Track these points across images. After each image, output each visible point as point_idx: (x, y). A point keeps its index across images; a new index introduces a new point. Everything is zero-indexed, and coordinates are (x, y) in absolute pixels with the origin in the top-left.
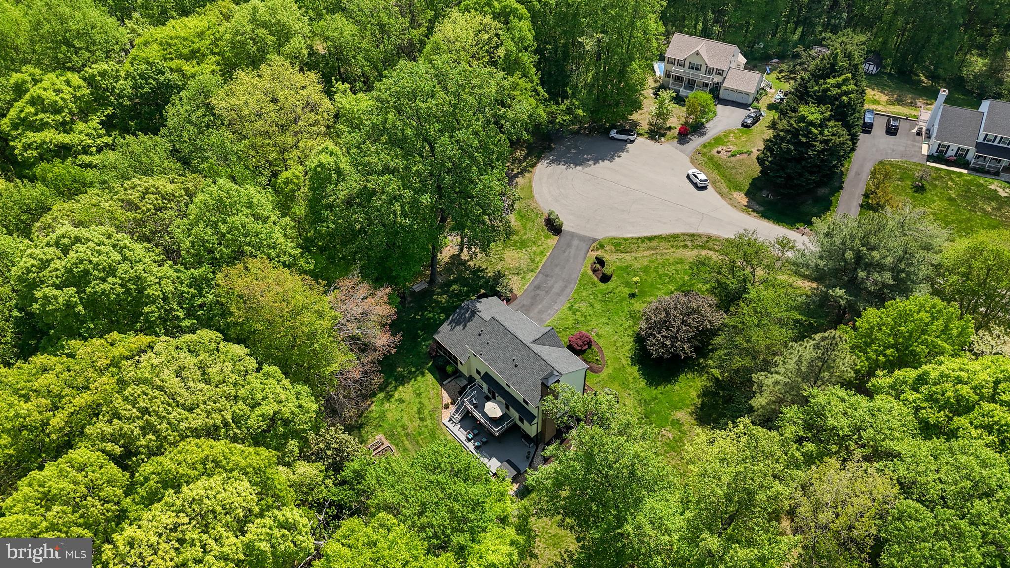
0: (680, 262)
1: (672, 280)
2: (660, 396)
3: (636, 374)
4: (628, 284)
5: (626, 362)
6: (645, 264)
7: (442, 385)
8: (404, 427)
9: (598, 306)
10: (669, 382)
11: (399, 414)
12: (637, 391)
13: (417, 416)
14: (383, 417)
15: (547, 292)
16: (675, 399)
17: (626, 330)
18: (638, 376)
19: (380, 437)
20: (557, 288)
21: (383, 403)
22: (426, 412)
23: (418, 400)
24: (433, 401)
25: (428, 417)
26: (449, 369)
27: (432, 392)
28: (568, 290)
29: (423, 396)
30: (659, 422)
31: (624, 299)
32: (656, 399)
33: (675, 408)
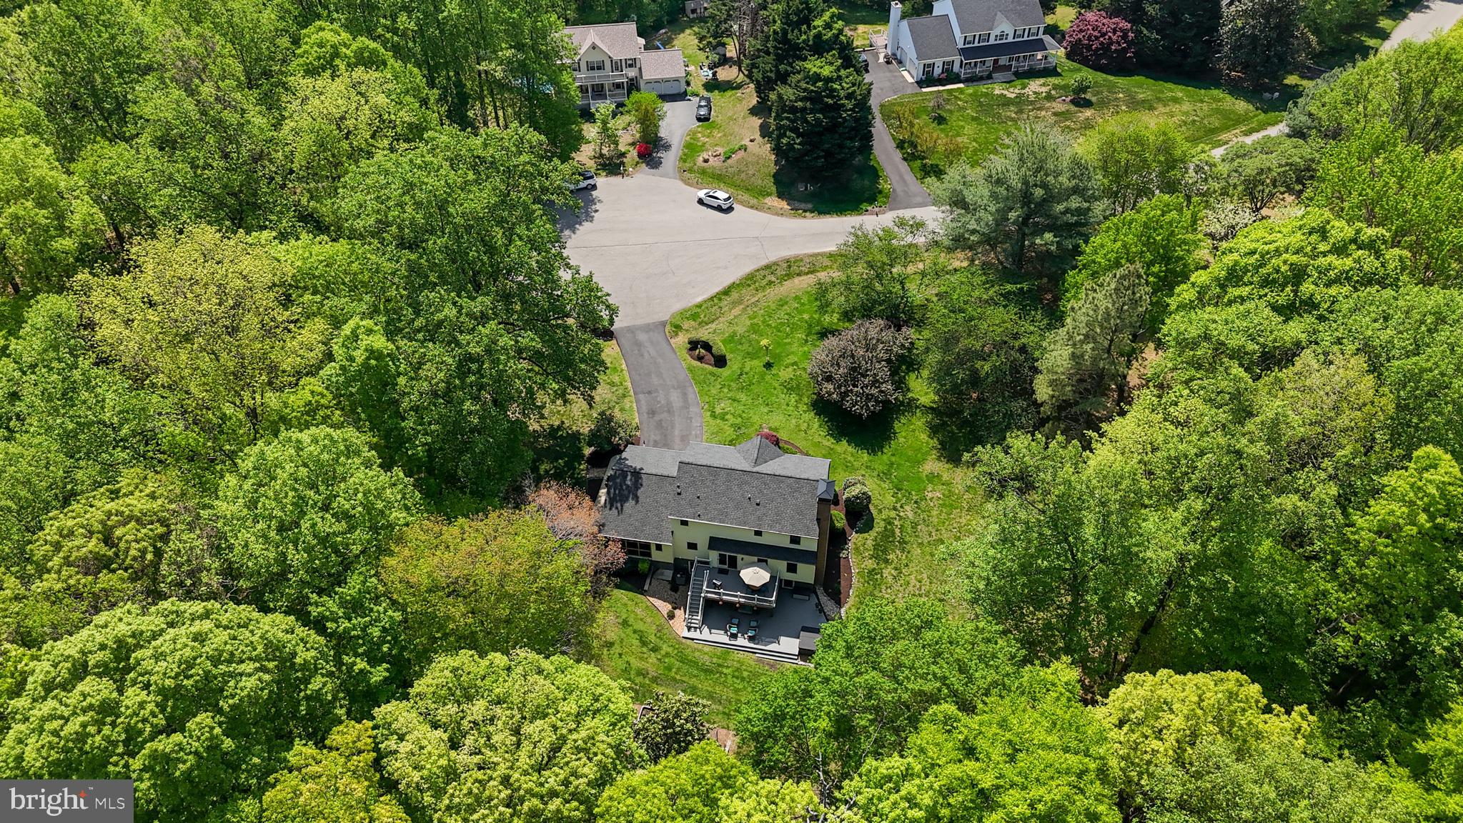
7: (643, 592)
12: (867, 467)
13: (645, 649)
15: (669, 411)
16: (910, 453)
17: (797, 407)
18: (854, 450)
22: (652, 638)
23: (629, 630)
24: (649, 620)
25: (660, 643)
26: (643, 567)
27: (638, 611)
28: (691, 396)
29: (631, 621)
30: (916, 487)
31: (762, 377)
32: (892, 464)
33: (919, 462)
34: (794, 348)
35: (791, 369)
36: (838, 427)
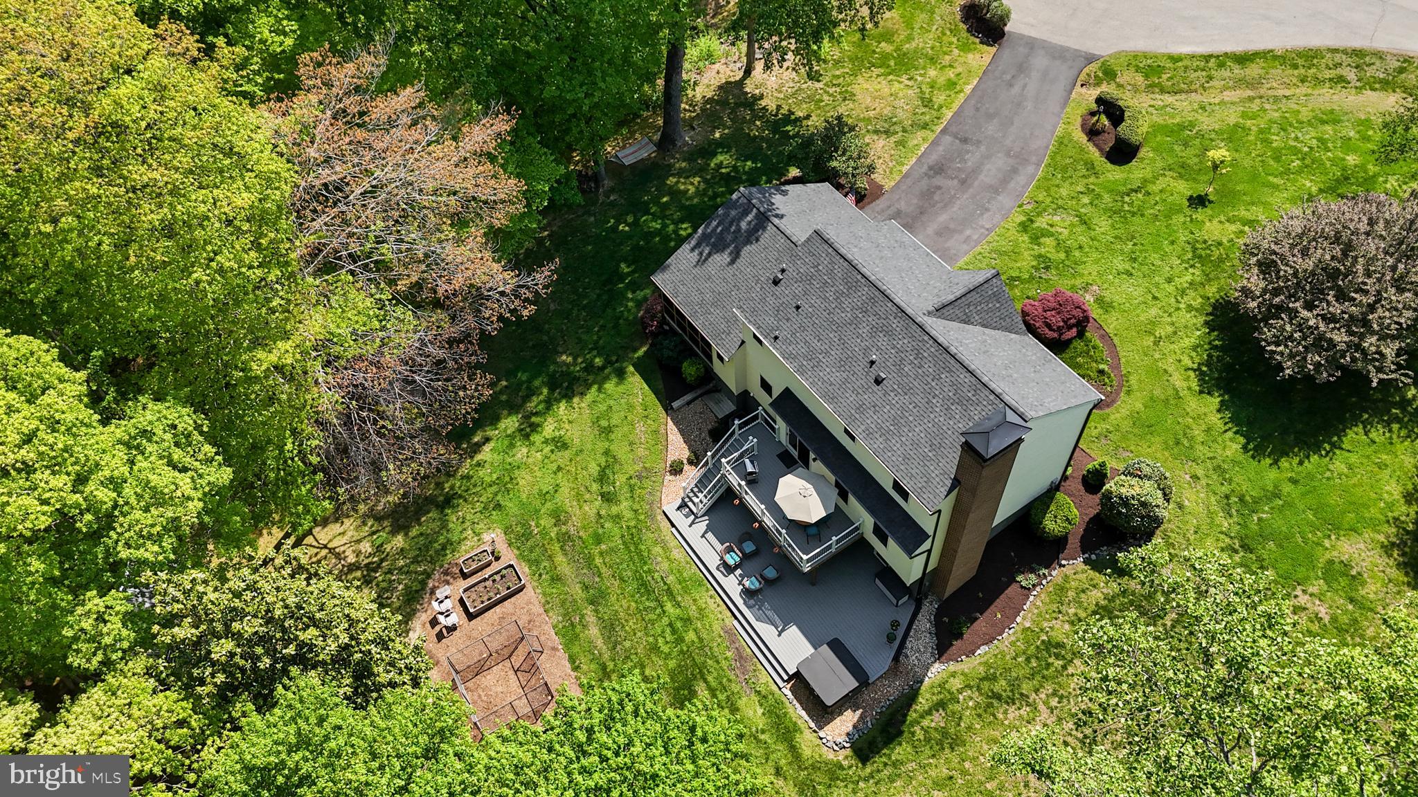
0: (1330, 118)
1: (1310, 164)
2: (1287, 488)
3: (1215, 419)
4: (1183, 171)
5: (1184, 382)
6: (1233, 119)
7: (668, 409)
8: (559, 517)
9: (1103, 225)
10: (1317, 448)
11: (548, 479)
12: (1217, 468)
13: (595, 487)
14: (506, 483)
15: (963, 182)
16: (1334, 499)
17: (1183, 292)
18: (1220, 424)
19: (494, 537)
20: (991, 171)
21: (512, 446)
22: (620, 479)
23: (602, 445)
24: (641, 451)
25: (624, 494)
26: (690, 370)
27: (640, 427)
28: (1021, 179)
29: (617, 435)
30: (1285, 566)
31: (1172, 211)
32: (1277, 495)
33: (1337, 528)
34: (1276, 199)
35: (1233, 228)
36: (1229, 368)
